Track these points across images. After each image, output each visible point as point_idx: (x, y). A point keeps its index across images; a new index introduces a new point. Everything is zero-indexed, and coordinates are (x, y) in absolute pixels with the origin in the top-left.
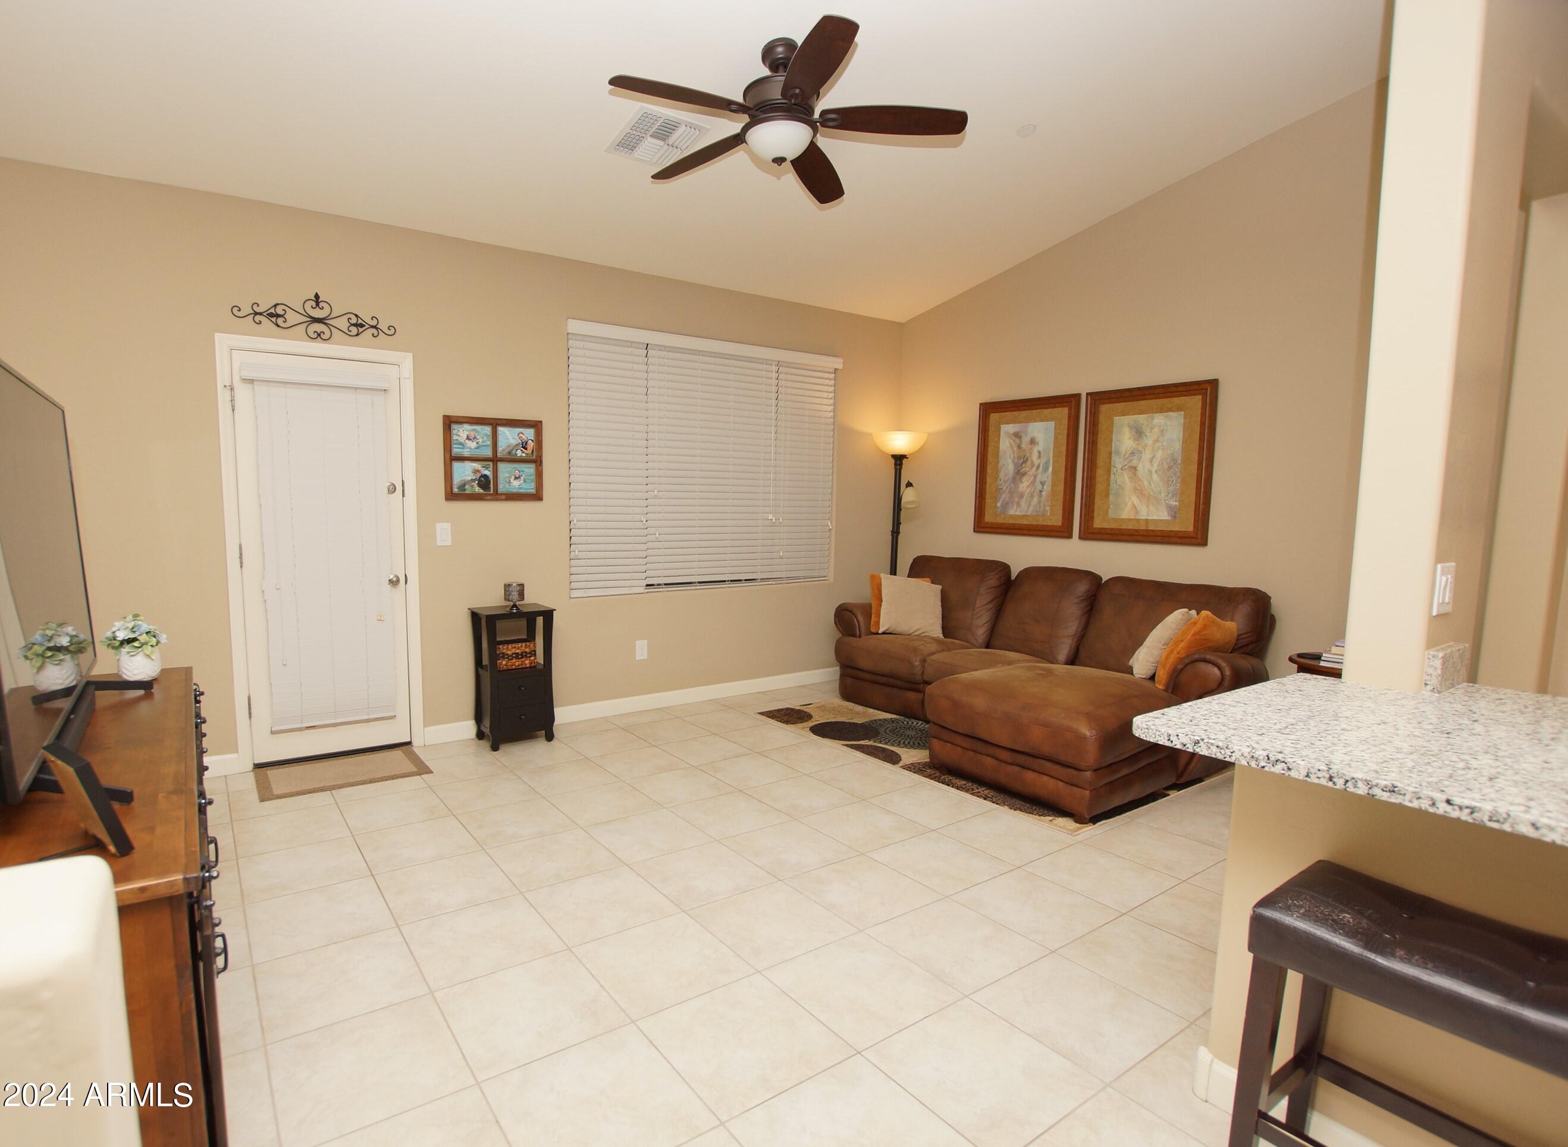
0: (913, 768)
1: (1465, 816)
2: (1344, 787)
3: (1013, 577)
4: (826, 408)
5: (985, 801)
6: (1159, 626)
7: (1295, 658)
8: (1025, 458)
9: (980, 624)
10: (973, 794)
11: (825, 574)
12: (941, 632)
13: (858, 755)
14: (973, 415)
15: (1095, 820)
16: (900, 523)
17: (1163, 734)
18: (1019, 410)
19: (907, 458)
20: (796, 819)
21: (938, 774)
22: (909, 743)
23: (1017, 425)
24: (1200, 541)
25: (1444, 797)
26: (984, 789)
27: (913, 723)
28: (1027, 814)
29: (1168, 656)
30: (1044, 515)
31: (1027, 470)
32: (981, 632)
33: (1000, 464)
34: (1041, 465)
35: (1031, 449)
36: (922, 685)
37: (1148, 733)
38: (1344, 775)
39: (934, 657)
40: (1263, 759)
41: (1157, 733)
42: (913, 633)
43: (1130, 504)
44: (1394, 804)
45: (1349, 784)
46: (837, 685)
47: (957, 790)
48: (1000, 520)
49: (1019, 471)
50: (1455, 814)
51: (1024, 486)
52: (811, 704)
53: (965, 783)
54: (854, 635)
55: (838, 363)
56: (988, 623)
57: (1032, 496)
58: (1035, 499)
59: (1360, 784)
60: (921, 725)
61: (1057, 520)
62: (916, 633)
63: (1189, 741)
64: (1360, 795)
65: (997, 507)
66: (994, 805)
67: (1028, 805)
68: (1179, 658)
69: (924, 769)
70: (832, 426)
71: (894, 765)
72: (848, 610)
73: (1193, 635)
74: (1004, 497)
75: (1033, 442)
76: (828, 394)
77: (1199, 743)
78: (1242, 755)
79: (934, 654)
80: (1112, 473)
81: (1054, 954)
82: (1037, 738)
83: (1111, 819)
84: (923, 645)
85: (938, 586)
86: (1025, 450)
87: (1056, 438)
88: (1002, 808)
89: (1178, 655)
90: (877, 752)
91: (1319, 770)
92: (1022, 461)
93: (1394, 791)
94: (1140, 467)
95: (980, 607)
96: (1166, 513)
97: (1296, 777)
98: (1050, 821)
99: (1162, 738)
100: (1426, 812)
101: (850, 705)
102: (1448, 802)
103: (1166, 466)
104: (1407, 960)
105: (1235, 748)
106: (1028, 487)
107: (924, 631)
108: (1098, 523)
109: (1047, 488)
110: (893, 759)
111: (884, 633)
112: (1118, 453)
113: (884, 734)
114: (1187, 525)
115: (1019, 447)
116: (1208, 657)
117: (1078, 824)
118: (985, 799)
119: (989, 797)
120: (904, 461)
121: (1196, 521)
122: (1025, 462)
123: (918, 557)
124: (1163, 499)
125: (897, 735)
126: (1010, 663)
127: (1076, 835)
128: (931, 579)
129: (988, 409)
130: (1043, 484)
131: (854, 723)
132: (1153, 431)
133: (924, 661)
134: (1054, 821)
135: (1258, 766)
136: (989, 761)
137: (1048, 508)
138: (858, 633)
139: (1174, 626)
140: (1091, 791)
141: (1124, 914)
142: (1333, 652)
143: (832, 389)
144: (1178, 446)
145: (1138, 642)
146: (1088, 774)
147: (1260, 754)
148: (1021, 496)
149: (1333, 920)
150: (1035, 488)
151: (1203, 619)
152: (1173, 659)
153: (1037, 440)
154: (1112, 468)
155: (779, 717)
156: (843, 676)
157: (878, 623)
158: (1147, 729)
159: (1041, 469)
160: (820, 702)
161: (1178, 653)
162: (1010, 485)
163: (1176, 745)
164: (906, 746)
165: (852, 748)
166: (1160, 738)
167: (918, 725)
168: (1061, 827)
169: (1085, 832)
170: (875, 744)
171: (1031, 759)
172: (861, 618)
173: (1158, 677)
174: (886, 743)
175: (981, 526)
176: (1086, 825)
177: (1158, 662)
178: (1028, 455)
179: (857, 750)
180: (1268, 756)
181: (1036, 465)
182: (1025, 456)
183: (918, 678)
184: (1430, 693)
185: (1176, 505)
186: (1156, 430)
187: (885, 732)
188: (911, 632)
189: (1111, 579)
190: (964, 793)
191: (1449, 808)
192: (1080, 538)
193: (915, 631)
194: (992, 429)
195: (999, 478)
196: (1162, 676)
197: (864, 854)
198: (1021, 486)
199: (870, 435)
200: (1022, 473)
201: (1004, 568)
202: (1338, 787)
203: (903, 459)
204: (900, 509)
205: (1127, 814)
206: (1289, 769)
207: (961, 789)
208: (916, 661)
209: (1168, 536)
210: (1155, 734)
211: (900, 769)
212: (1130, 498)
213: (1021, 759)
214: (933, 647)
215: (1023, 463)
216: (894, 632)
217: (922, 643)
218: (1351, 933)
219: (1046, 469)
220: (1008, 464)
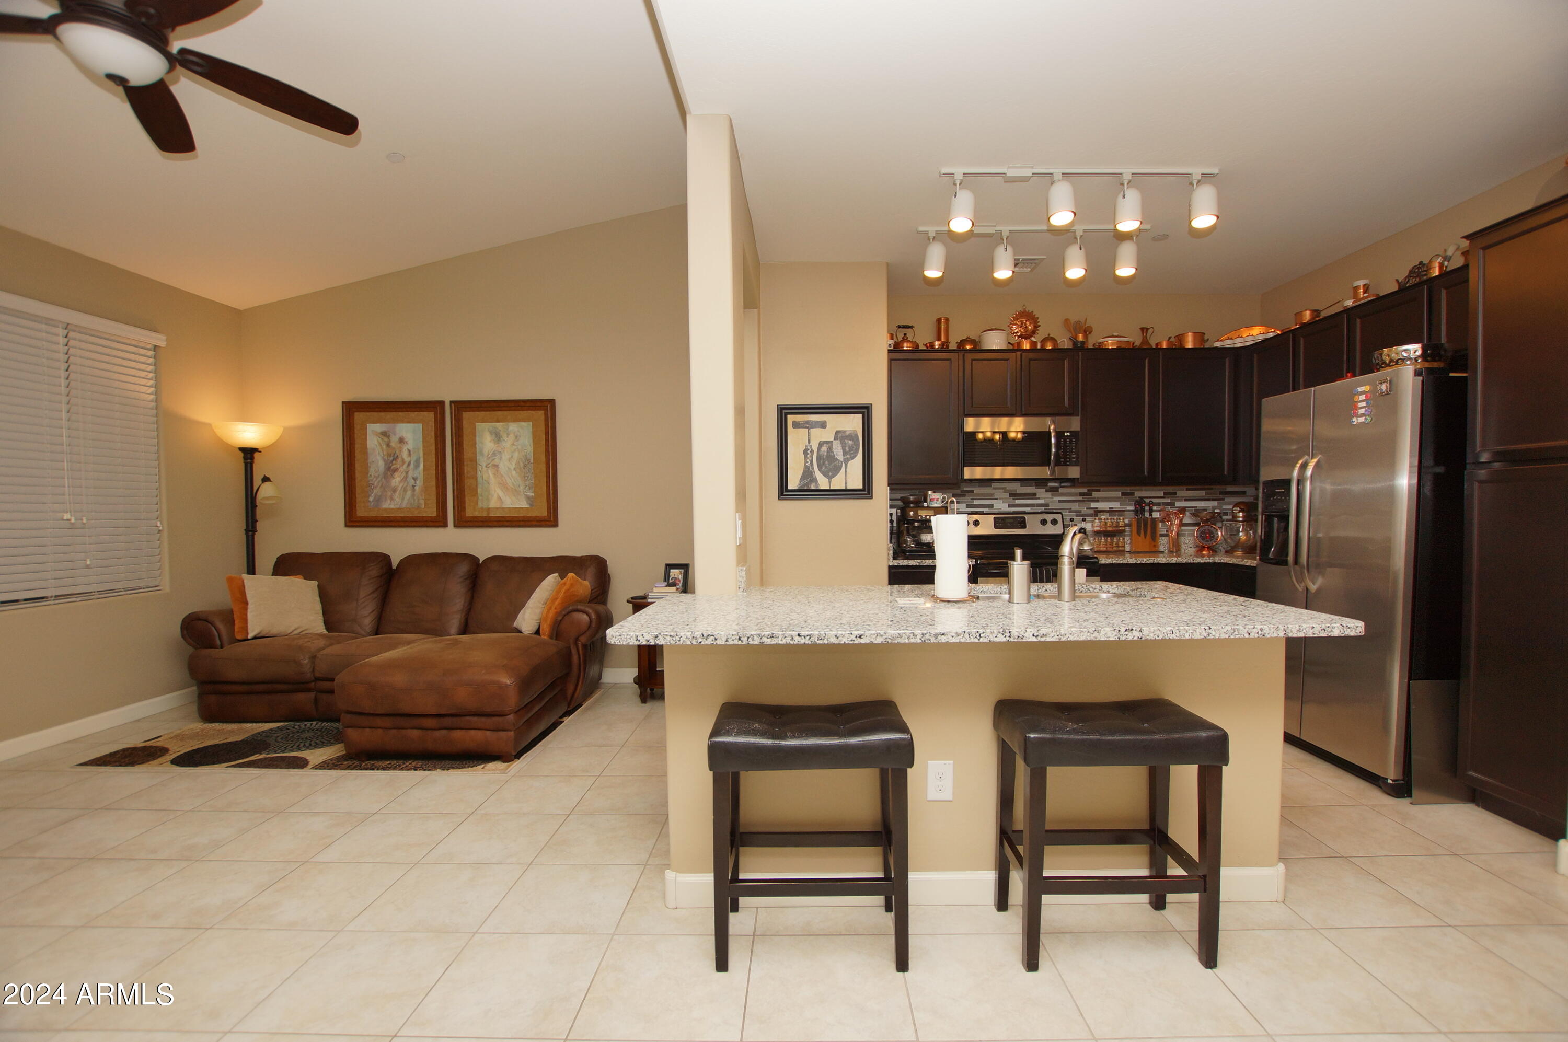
0: (325, 765)
1: (808, 642)
2: (747, 642)
3: (394, 565)
4: (144, 389)
5: (416, 772)
6: (538, 590)
7: (630, 600)
8: (396, 455)
9: (366, 613)
10: (402, 769)
11: (157, 583)
12: (324, 627)
13: (254, 772)
14: (337, 412)
15: (518, 756)
16: (257, 521)
17: (632, 637)
18: (384, 411)
19: (260, 452)
20: (197, 861)
21: (357, 763)
22: (310, 745)
23: (384, 425)
24: (553, 523)
25: (797, 633)
26: (411, 762)
27: (306, 725)
28: (460, 770)
29: (548, 612)
30: (418, 507)
31: (399, 466)
32: (368, 622)
33: (369, 461)
34: (412, 462)
35: (400, 448)
36: (313, 683)
37: (621, 638)
38: (747, 634)
39: (324, 652)
40: (700, 637)
41: (628, 637)
42: (291, 633)
43: (495, 496)
44: (774, 644)
45: (750, 639)
46: (195, 708)
47: (384, 771)
48: (373, 514)
49: (390, 468)
50: (802, 641)
51: (396, 480)
52: (160, 736)
53: (389, 762)
54: (213, 646)
55: (160, 340)
56: (374, 612)
57: (405, 490)
58: (409, 493)
59: (756, 638)
60: (316, 724)
61: (432, 512)
62: (296, 632)
63: (651, 637)
64: (756, 645)
65: (369, 501)
66: (427, 772)
67: (458, 762)
68: (557, 612)
69: (340, 763)
70: (155, 411)
71: (303, 768)
72: (200, 620)
73: (565, 593)
74: (377, 491)
75: (402, 441)
76: (147, 373)
77: (658, 637)
78: (687, 638)
79: (323, 649)
80: (478, 470)
81: (531, 865)
82: (463, 697)
83: (530, 752)
84: (309, 641)
85: (314, 582)
86: (394, 448)
87: (424, 438)
88: (433, 772)
89: (556, 610)
90: (275, 763)
91: (733, 635)
92: (392, 458)
93: (773, 637)
94: (501, 466)
95: (363, 598)
96: (526, 503)
97: (721, 643)
98: (483, 768)
99: (632, 640)
100: (790, 644)
101: (218, 726)
102: (799, 635)
103: (522, 465)
104: (793, 737)
105: (682, 634)
106: (401, 482)
107: (303, 629)
108: (470, 512)
109: (420, 483)
110: (301, 764)
111: (254, 638)
112: (482, 454)
113: (277, 744)
114: (542, 511)
115: (388, 445)
116: (579, 607)
117: (506, 764)
118: (415, 770)
119: (419, 767)
120: (256, 455)
121: (549, 508)
122: (396, 459)
123: (283, 555)
124: (522, 491)
125: (292, 741)
126: (409, 643)
127: (509, 772)
128: (303, 576)
129: (351, 409)
130: (415, 479)
131: (231, 743)
132: (509, 436)
133: (313, 658)
134: (486, 767)
135: (697, 642)
136: (415, 733)
137: (422, 502)
138: (218, 642)
139: (549, 588)
140: (514, 731)
141: (569, 815)
142: (654, 591)
143: (151, 368)
144: (530, 449)
145: (519, 606)
146: (511, 717)
147: (698, 634)
148: (394, 491)
149: (752, 729)
150: (408, 483)
151: (570, 579)
152: (553, 611)
153: (406, 440)
154: (478, 465)
155: (115, 762)
156: (201, 696)
157: (245, 629)
158: (620, 636)
159: (412, 466)
160: (172, 732)
161: (555, 609)
162: (381, 479)
163: (642, 642)
164: (308, 748)
165: (240, 767)
166: (630, 641)
167: (313, 726)
168: (493, 770)
169: (513, 767)
170: (269, 755)
171: (455, 719)
172: (221, 626)
173: (543, 630)
174: (283, 751)
175: (352, 520)
176: (512, 762)
177: (540, 619)
178: (398, 453)
179: (249, 767)
180: (702, 634)
181: (407, 463)
182: (395, 454)
183: (309, 676)
184: (742, 593)
185: (532, 496)
186: (512, 436)
187: (276, 741)
188: (289, 632)
189: (487, 559)
190: (392, 771)
191: (799, 639)
192: (455, 526)
193: (293, 631)
194: (357, 427)
195: (370, 474)
196: (545, 629)
197: (307, 862)
198: (393, 481)
199: (210, 425)
200: (392, 470)
201: (384, 559)
202: (744, 643)
203: (254, 453)
204: (254, 506)
205: (540, 744)
206: (716, 639)
207: (388, 769)
208: (305, 659)
209: (528, 521)
210: (626, 638)
211: (312, 770)
212: (495, 491)
213: (447, 721)
214: (322, 643)
215: (393, 460)
216: (267, 636)
217: (306, 640)
218: (763, 734)
219: (417, 466)
220: (378, 462)
